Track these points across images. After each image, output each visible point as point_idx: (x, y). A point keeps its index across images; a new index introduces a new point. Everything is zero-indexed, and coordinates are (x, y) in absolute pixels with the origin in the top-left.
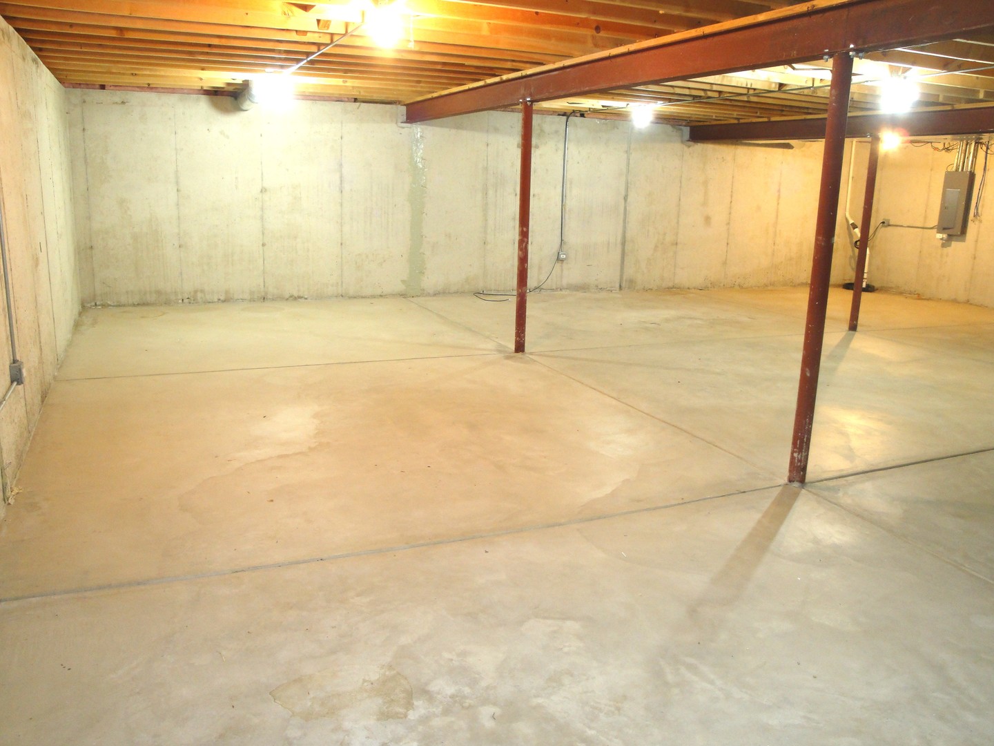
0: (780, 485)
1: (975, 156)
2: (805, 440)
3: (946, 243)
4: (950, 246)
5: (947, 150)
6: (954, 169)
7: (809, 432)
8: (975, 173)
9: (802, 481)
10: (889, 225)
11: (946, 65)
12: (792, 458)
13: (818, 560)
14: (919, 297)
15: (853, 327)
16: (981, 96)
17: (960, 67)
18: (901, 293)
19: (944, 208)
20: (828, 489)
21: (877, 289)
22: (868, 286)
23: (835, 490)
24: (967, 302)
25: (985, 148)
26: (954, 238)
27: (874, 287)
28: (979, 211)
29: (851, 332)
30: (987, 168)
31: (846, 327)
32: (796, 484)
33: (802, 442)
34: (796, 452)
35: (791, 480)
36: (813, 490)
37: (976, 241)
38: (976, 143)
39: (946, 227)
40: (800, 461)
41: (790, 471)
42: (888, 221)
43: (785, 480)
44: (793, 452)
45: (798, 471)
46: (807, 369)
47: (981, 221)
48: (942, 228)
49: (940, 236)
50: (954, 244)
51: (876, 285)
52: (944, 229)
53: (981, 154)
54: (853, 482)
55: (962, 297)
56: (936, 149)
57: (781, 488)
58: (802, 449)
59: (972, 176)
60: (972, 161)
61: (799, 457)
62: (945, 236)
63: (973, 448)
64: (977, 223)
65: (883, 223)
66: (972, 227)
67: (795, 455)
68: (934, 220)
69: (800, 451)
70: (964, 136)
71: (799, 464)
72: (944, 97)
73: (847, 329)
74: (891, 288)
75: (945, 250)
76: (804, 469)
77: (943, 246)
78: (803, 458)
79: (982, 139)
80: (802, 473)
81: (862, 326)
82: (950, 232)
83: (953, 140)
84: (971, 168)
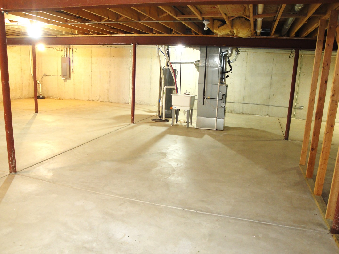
0: (7, 175)
1: (69, 53)
2: (13, 156)
3: (65, 81)
4: (66, 81)
5: (61, 50)
6: (64, 57)
7: (14, 153)
8: (70, 58)
9: (15, 171)
10: (47, 76)
11: (48, 22)
12: (10, 164)
13: (22, 200)
14: (60, 99)
15: (37, 112)
16: (64, 33)
17: (53, 23)
18: (54, 98)
19: (63, 69)
20: (26, 172)
21: (46, 98)
22: (42, 97)
23: (28, 171)
24: (74, 99)
25: (72, 50)
26: (67, 79)
27: (45, 97)
28: (73, 70)
29: (36, 113)
30: (73, 56)
31: (34, 112)
32: (13, 173)
33: (12, 157)
34: (10, 162)
35: (11, 172)
36: (20, 174)
37: (74, 80)
38: (69, 48)
39: (64, 75)
40: (13, 165)
41: (10, 169)
42: (46, 74)
43: (9, 173)
44: (9, 162)
45: (13, 169)
46: (8, 131)
47: (74, 73)
48: (63, 76)
49: (63, 78)
50: (67, 81)
51: (45, 96)
52: (64, 76)
53: (71, 52)
54: (35, 167)
55: (73, 98)
56: (57, 50)
57: (7, 176)
58: (13, 160)
59: (69, 59)
60: (69, 54)
61: (12, 163)
62: (64, 78)
63: (75, 146)
64: (73, 74)
65: (44, 75)
66: (72, 75)
67: (10, 163)
68: (60, 74)
69: (12, 161)
70: (65, 46)
71: (12, 166)
72: (53, 33)
73: (35, 112)
74: (51, 97)
75: (65, 83)
76: (15, 167)
77: (64, 81)
78: (13, 163)
79: (70, 47)
80: (14, 169)
81: (40, 111)
82: (66, 77)
83: (62, 47)
84: (69, 56)
